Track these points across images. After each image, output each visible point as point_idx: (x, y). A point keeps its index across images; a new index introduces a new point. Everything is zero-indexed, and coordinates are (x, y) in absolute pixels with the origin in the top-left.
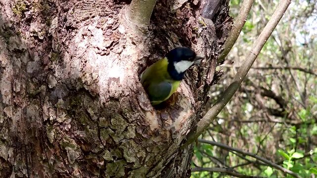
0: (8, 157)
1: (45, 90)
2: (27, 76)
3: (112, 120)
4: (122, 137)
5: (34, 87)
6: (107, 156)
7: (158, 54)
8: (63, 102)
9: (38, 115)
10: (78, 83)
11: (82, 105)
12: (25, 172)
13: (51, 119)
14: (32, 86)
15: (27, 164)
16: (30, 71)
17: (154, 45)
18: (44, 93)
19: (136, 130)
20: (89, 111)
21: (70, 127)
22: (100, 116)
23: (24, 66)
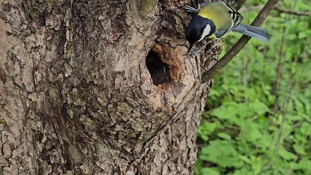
0: (38, 128)
1: (62, 78)
2: (46, 66)
3: (118, 107)
4: (129, 116)
5: (52, 76)
6: (119, 128)
7: (165, 35)
8: (77, 91)
9: (58, 96)
10: (89, 76)
11: (93, 93)
12: (54, 135)
13: (69, 102)
14: (51, 75)
15: (55, 130)
16: (48, 60)
17: (161, 27)
18: (62, 81)
19: (140, 111)
20: (99, 99)
21: (85, 109)
22: (109, 103)
23: (43, 57)
